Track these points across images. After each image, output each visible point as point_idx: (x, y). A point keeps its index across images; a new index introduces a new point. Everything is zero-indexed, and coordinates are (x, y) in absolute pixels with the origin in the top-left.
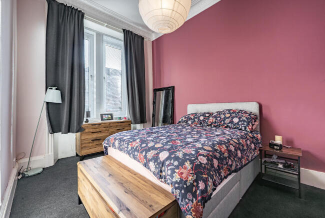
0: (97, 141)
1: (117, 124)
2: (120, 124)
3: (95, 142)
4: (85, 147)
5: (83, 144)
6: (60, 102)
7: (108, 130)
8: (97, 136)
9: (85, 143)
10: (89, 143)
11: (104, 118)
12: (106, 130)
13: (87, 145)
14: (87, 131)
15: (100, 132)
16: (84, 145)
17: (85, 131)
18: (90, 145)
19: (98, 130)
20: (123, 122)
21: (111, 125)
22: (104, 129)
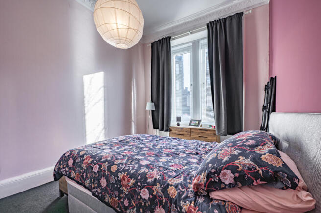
1: (199, 131)
2: (203, 132)
11: (192, 123)
12: (188, 135)
14: (173, 132)
15: (183, 135)
19: (181, 133)
20: (207, 130)
21: (192, 131)
22: (186, 133)
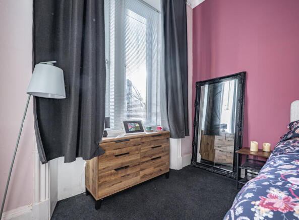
0: (123, 171)
2: (156, 138)
3: (120, 172)
4: (105, 183)
5: (102, 177)
6: (63, 96)
7: (140, 150)
8: (124, 161)
9: (105, 176)
10: (111, 174)
11: (129, 128)
12: (137, 150)
13: (107, 179)
14: (107, 153)
15: (128, 153)
16: (102, 180)
17: (105, 155)
18: (113, 178)
19: (124, 151)
20: (159, 135)
21: (143, 140)
22: (134, 148)
